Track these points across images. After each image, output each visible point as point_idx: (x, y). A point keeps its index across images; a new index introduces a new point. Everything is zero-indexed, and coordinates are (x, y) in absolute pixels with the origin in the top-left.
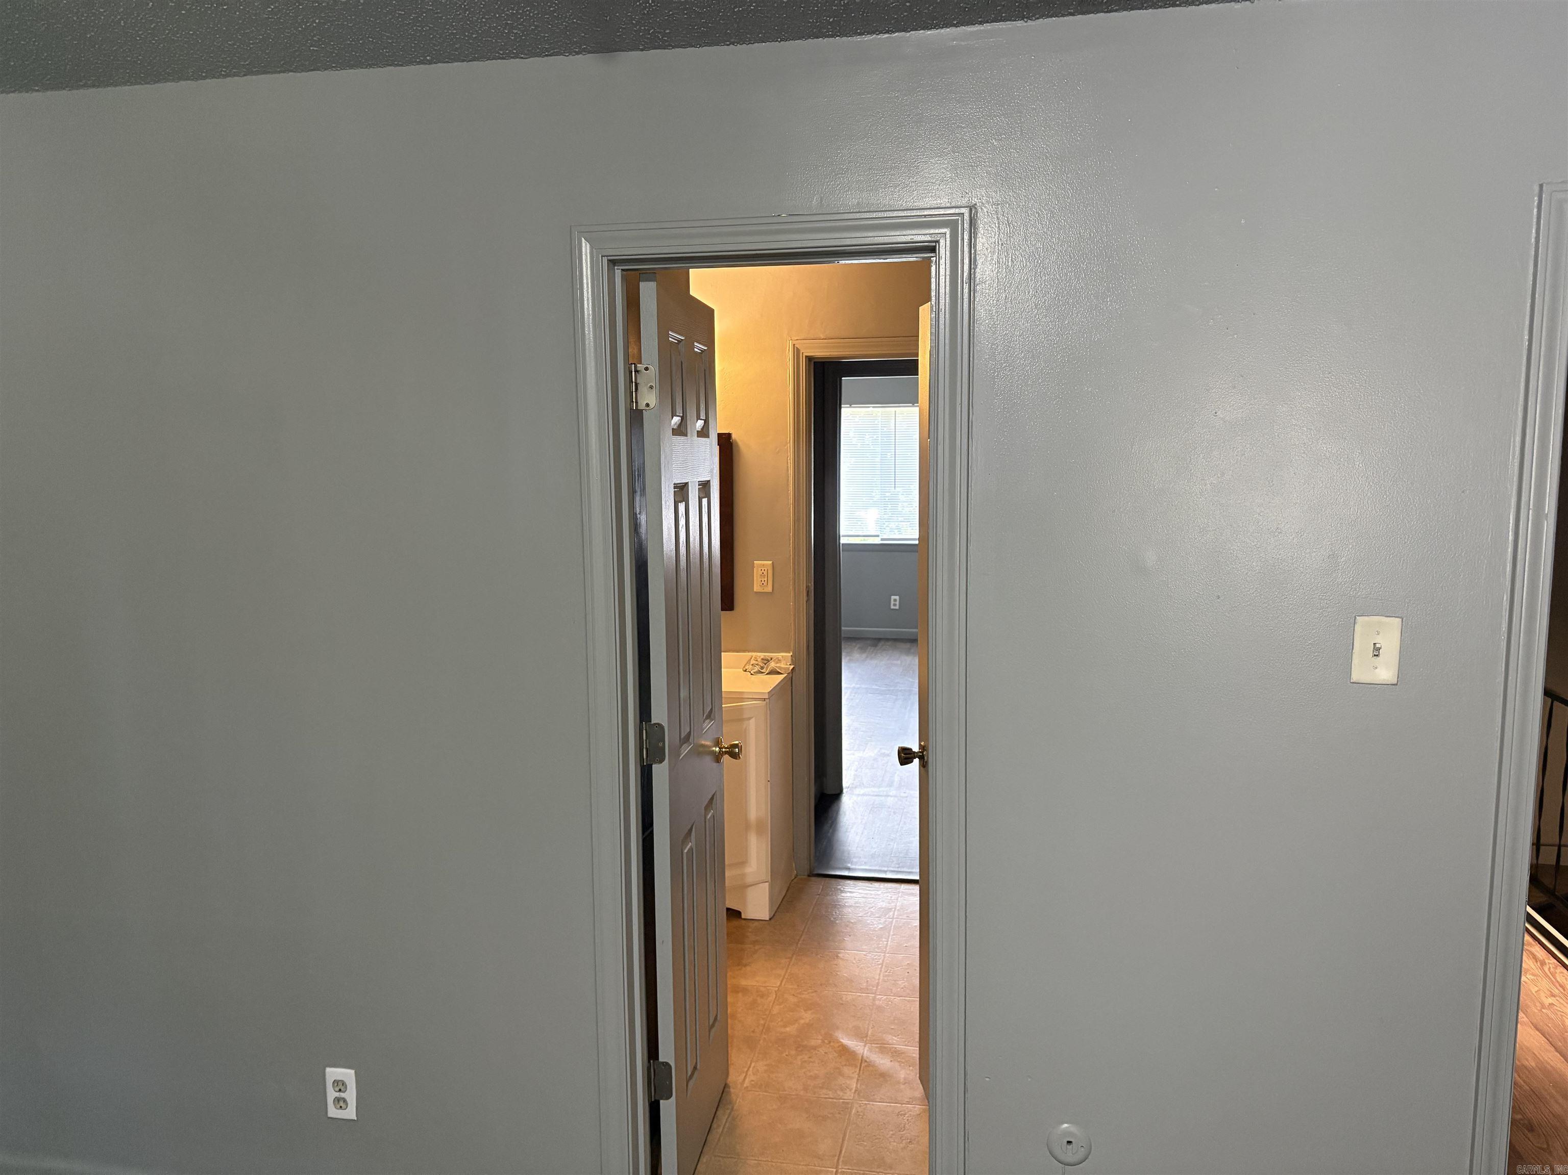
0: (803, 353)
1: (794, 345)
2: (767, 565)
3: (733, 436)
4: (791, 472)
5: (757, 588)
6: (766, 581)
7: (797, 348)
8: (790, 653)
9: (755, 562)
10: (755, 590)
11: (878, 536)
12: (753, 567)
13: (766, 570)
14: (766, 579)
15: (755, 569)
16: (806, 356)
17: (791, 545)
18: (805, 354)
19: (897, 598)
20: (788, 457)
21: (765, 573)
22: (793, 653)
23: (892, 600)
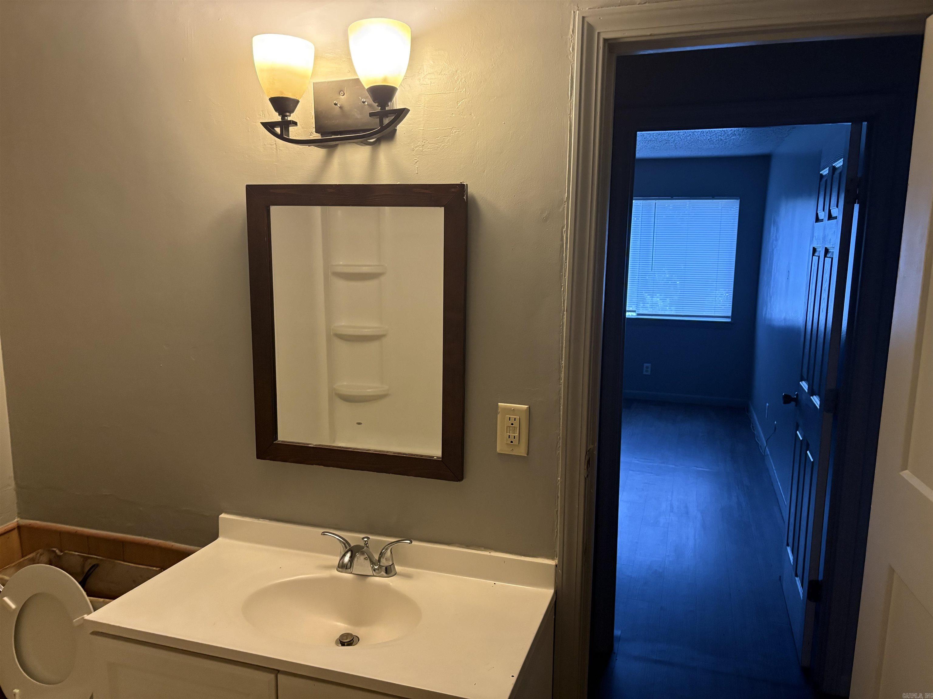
0: (599, 33)
1: (583, 18)
2: (519, 410)
3: (471, 190)
4: (567, 254)
5: (501, 447)
6: (517, 438)
7: (588, 22)
8: (553, 559)
9: (499, 404)
10: (498, 450)
12: (497, 413)
13: (517, 420)
14: (517, 435)
15: (499, 416)
16: (605, 40)
17: (562, 381)
18: (603, 36)
19: (649, 365)
20: (563, 227)
21: (516, 424)
22: (558, 562)
23: (645, 367)
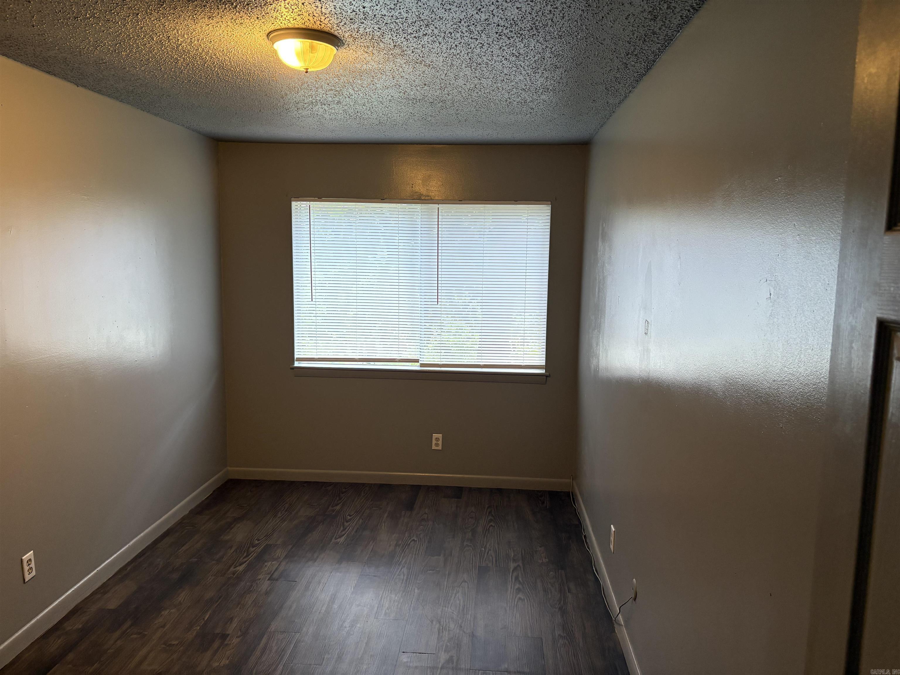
11: (417, 361)
19: (439, 436)
23: (434, 439)
